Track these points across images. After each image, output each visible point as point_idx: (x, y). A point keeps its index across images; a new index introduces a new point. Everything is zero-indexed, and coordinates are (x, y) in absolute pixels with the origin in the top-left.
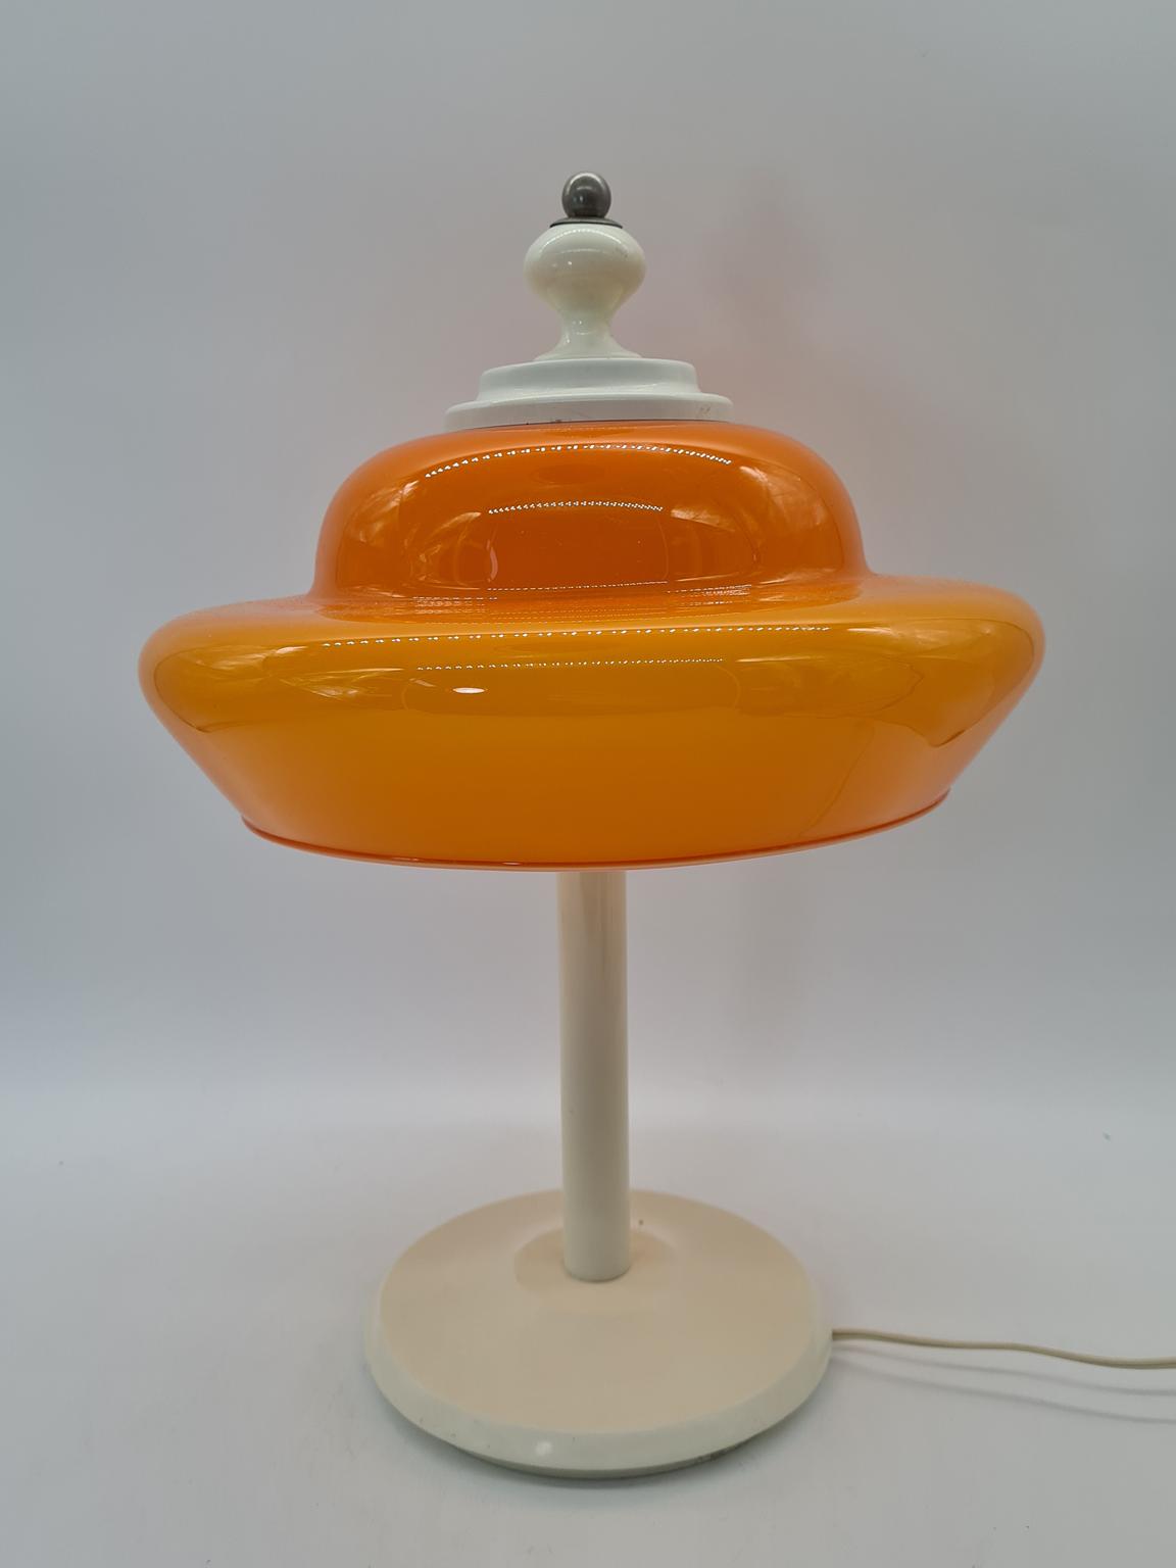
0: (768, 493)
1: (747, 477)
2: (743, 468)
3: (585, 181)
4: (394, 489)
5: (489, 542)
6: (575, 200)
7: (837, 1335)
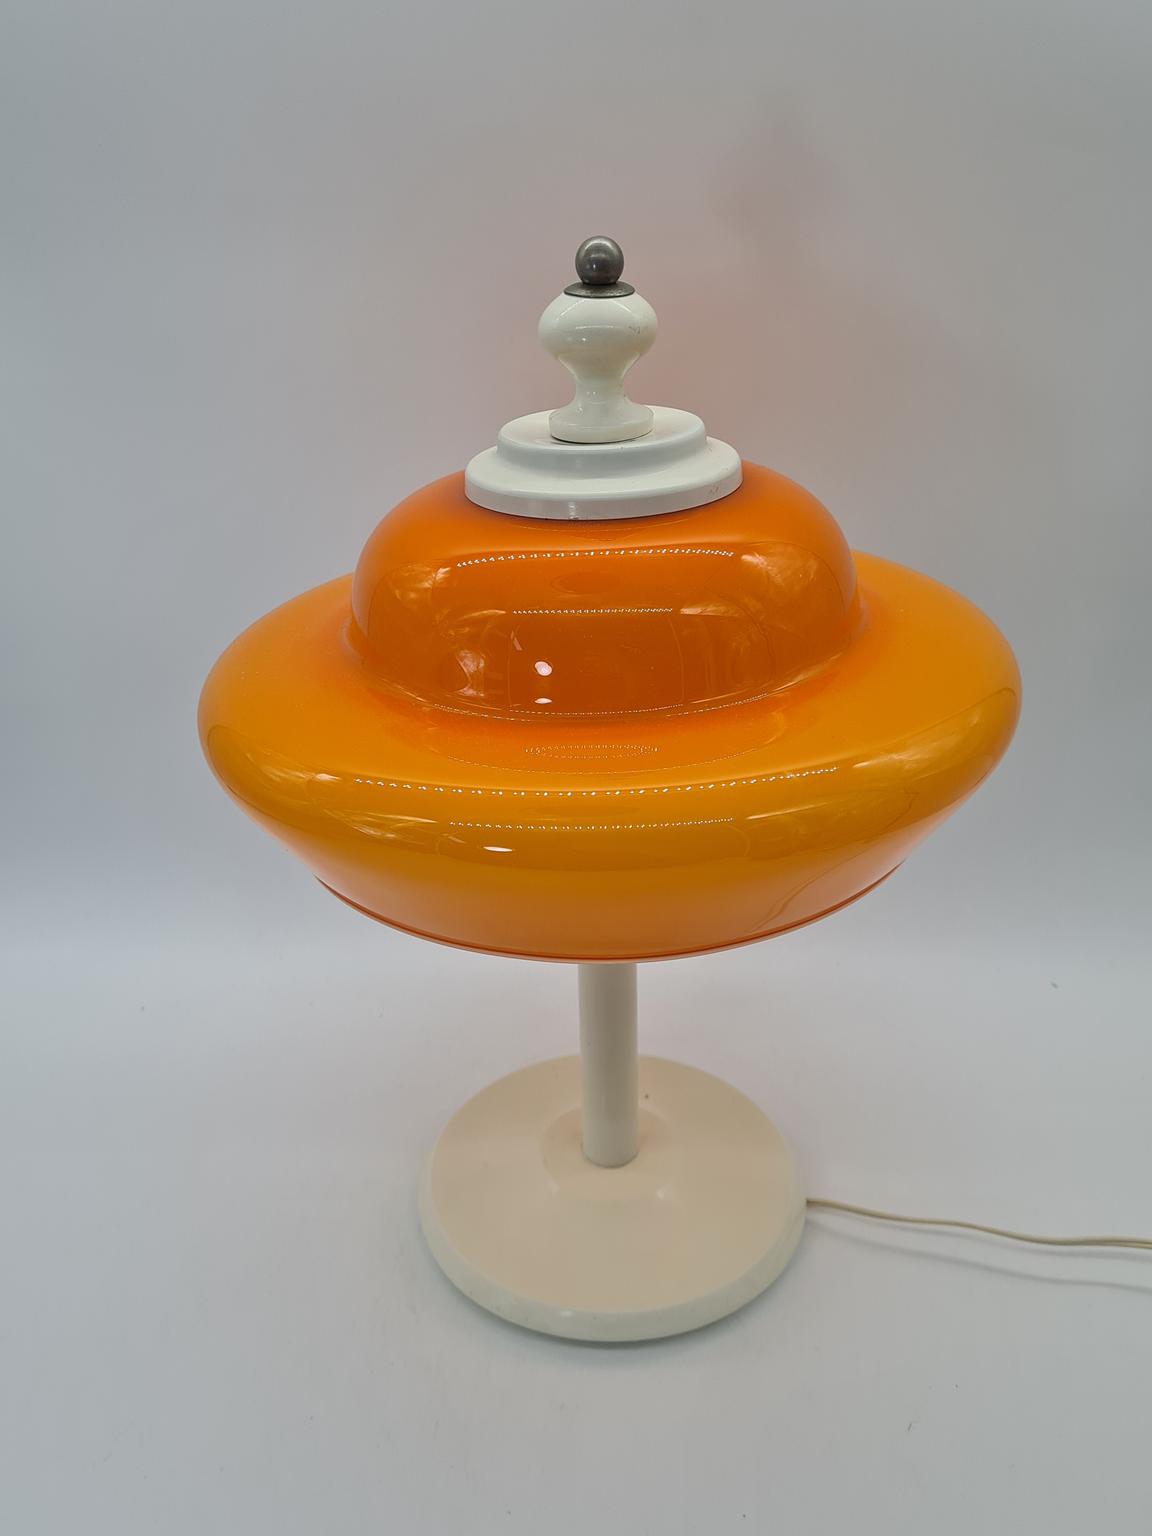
0: (768, 577)
1: (750, 567)
2: (745, 557)
3: (599, 249)
4: (428, 569)
5: (512, 634)
6: (588, 267)
7: (810, 1203)
